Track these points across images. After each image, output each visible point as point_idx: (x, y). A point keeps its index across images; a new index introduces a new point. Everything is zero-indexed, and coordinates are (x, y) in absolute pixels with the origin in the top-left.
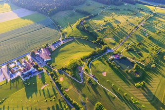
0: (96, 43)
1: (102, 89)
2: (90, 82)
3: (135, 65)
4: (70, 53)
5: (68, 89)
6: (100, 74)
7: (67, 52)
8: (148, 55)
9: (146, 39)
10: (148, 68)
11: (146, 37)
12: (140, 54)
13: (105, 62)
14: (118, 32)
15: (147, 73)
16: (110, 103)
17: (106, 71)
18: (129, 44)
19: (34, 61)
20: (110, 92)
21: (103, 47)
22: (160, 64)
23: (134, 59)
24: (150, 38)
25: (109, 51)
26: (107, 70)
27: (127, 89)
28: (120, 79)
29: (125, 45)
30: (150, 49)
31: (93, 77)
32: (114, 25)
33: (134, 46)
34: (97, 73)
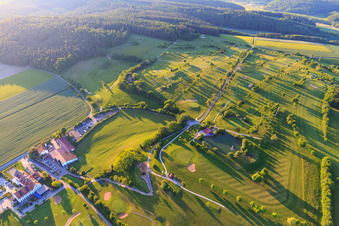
0: (165, 113)
1: (194, 199)
2: (167, 189)
3: (244, 141)
4: (116, 140)
5: (124, 214)
6: (184, 171)
7: (110, 139)
8: (261, 119)
9: (251, 92)
10: (267, 143)
11: (250, 89)
12: (248, 121)
13: (188, 145)
14: (200, 87)
15: (266, 151)
16: (215, 223)
17: (194, 162)
18: (223, 105)
19: (38, 170)
20: (210, 202)
21: (179, 118)
22: (285, 132)
23: (238, 130)
24: (258, 90)
25: (191, 124)
26: (195, 160)
27: (239, 189)
28: (221, 172)
29: (218, 108)
30: (261, 109)
31: (172, 178)
32: (191, 74)
33: (234, 108)
34: (177, 169)
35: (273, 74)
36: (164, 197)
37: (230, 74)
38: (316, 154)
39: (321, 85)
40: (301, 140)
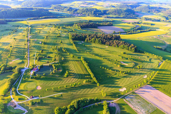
3: (53, 65)
6: (36, 91)
8: (54, 54)
9: (43, 45)
10: (62, 62)
11: (41, 44)
12: (49, 57)
13: (30, 80)
14: (16, 52)
15: (63, 65)
17: (38, 85)
20: (56, 95)
21: (16, 71)
22: (65, 55)
23: (48, 62)
24: (45, 43)
25: (24, 70)
26: (38, 84)
27: (63, 83)
28: (53, 82)
29: (33, 58)
30: (51, 50)
31: (33, 97)
33: (40, 55)
34: (32, 93)
35: (47, 35)
36: (35, 108)
37: (28, 41)
38: (79, 58)
39: (66, 34)
40: (72, 55)
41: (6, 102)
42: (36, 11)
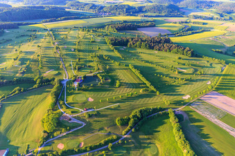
0: (42, 86)
3: (98, 75)
6: (88, 103)
8: (95, 63)
9: (77, 53)
10: (107, 71)
11: (74, 51)
12: (90, 67)
13: (78, 92)
14: (47, 62)
15: (110, 74)
16: (122, 111)
18: (70, 65)
20: (113, 106)
22: (109, 63)
23: (91, 72)
24: (79, 51)
25: (64, 82)
26: (88, 96)
27: (117, 94)
29: (70, 68)
30: (89, 58)
31: (87, 110)
32: (31, 57)
34: (85, 105)
35: (78, 40)
36: (92, 120)
39: (100, 38)
40: (117, 63)
41: (57, 116)
42: (49, 11)
